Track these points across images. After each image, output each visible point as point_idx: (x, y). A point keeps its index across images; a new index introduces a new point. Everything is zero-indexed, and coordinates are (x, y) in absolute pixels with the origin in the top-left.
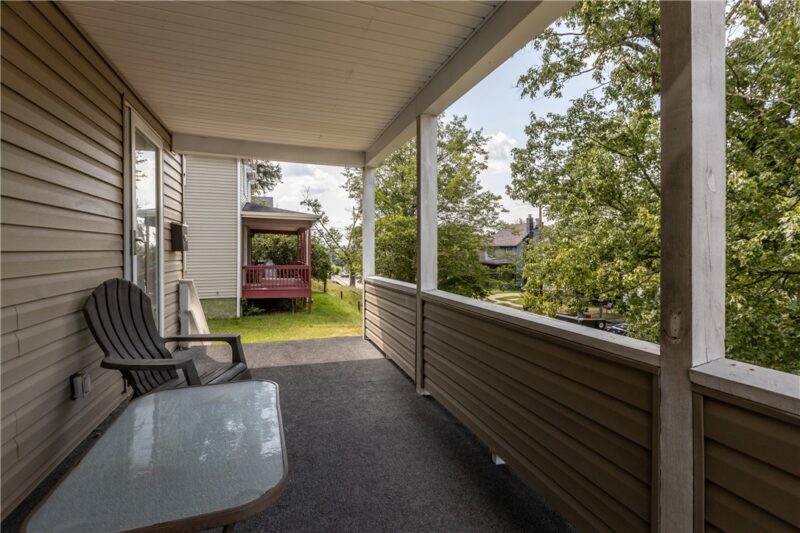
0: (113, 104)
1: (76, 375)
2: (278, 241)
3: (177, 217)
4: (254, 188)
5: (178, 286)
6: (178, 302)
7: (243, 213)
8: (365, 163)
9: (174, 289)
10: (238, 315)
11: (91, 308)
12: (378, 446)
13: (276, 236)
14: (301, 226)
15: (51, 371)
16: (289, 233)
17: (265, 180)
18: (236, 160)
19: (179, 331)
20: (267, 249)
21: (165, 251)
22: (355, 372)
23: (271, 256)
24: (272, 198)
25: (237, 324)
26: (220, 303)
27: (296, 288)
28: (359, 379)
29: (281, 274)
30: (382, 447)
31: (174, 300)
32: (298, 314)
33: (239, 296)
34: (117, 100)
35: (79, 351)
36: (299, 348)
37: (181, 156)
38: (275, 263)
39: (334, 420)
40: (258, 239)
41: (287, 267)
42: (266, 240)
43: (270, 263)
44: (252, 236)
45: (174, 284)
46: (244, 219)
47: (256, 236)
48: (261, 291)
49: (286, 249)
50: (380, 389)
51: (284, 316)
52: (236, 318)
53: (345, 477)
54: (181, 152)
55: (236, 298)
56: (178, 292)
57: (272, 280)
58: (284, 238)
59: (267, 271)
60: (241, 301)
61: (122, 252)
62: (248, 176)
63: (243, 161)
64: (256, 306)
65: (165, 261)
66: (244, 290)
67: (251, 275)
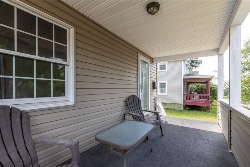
0: (135, 55)
1: (125, 114)
2: (199, 86)
3: (155, 80)
4: (190, 68)
5: (155, 98)
6: (155, 102)
7: (184, 77)
8: (218, 53)
9: (154, 99)
10: (182, 109)
11: (128, 101)
12: (193, 160)
13: (198, 84)
14: (207, 80)
15: (120, 112)
16: (203, 83)
17: (196, 65)
18: (181, 61)
19: (155, 110)
20: (194, 88)
21: (150, 89)
22: (204, 135)
23: (196, 91)
24: (198, 71)
25: (181, 112)
26: (177, 105)
27: (203, 103)
28: (203, 137)
29: (200, 97)
30: (195, 161)
31: (154, 102)
32: (204, 112)
33: (182, 103)
34: (136, 54)
35: (126, 110)
36: (188, 121)
37: (157, 63)
38: (198, 93)
39: (183, 146)
40: (191, 85)
41: (203, 95)
42: (194, 86)
43: (196, 93)
44: (189, 84)
45: (154, 97)
46: (184, 79)
47: (191, 84)
48: (190, 102)
49: (202, 88)
50: (210, 143)
51: (198, 112)
52: (181, 110)
53: (174, 163)
54: (156, 62)
55: (181, 104)
56: (155, 100)
57: (196, 99)
58: (201, 85)
59: (195, 96)
60: (183, 105)
61: (137, 89)
62: (187, 65)
63: (184, 60)
64: (188, 107)
65: (150, 91)
66: (184, 101)
67: (187, 97)
